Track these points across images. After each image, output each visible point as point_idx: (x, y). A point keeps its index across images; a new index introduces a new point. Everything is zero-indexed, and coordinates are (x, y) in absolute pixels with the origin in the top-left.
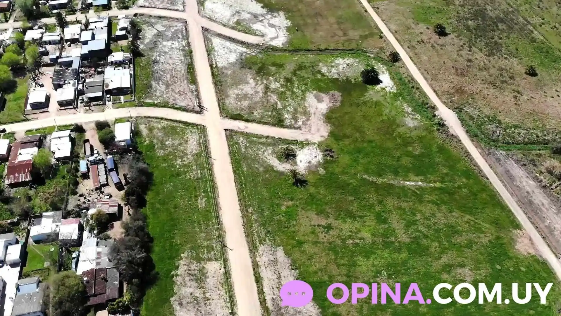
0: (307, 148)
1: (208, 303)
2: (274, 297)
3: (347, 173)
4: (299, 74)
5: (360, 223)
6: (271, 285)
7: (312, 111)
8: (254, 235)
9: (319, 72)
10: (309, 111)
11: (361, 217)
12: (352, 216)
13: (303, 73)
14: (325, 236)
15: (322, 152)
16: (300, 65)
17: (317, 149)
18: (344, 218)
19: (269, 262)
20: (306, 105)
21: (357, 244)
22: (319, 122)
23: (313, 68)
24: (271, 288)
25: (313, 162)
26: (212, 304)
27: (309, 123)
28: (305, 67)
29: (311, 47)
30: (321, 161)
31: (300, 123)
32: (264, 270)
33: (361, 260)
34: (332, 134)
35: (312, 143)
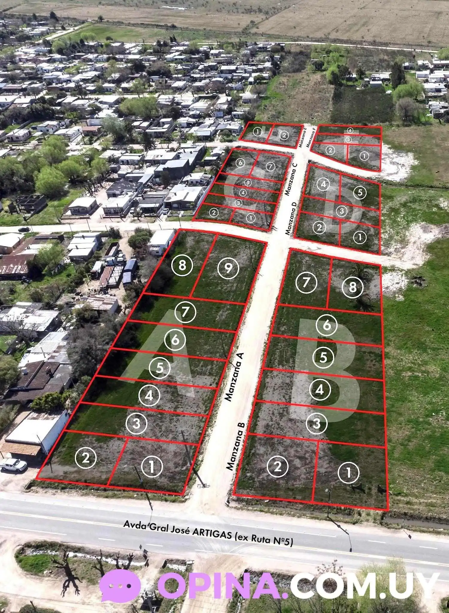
0: (389, 274)
1: (175, 419)
2: (270, 423)
3: (433, 303)
4: (410, 206)
5: (430, 356)
6: (272, 410)
7: (412, 240)
8: (275, 354)
9: (437, 206)
10: (408, 240)
11: (434, 349)
12: (422, 347)
13: (416, 206)
14: (374, 365)
15: (407, 279)
16: (414, 198)
17: (402, 276)
18: (410, 348)
19: (281, 385)
20: (407, 234)
21: (417, 377)
22: (418, 251)
23: (431, 202)
24: (271, 413)
25: (391, 288)
26: (181, 421)
27: (403, 250)
28: (421, 200)
29: (436, 183)
30: (403, 288)
31: (392, 250)
32: (271, 393)
33: (414, 396)
34: (429, 264)
35: (399, 270)
